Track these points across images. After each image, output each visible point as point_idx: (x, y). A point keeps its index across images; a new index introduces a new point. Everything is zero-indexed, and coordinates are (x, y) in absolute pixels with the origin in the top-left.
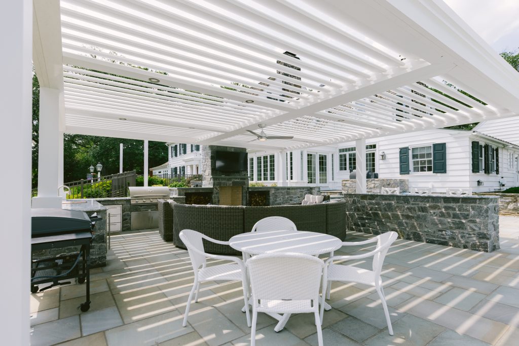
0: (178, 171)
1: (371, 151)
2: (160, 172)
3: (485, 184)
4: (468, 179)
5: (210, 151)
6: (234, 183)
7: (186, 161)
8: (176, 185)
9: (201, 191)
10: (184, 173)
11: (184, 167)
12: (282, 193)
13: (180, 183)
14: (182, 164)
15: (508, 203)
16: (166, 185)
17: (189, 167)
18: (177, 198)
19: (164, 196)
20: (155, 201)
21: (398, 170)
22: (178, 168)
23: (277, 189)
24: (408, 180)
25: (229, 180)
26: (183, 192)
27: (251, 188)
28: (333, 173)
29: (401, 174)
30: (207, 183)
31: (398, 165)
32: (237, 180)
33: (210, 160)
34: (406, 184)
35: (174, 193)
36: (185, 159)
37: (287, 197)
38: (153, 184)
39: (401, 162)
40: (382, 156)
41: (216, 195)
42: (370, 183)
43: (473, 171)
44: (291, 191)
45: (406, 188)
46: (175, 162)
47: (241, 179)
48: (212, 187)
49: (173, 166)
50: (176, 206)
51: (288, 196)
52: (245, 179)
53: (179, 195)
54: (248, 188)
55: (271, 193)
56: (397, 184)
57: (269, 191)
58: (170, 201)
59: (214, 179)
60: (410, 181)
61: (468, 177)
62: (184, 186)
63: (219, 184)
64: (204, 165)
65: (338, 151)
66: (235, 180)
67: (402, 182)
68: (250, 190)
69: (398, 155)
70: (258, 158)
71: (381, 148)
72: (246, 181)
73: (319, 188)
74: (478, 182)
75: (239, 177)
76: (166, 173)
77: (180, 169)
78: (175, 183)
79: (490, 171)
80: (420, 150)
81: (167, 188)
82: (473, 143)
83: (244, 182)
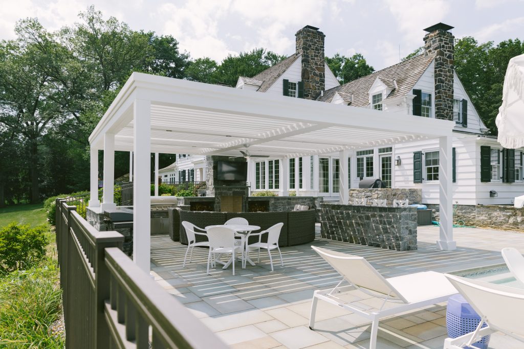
0: (187, 174)
1: (386, 155)
2: (166, 176)
3: (499, 195)
4: (474, 189)
5: (212, 161)
6: (234, 193)
7: (195, 163)
8: (183, 194)
9: (204, 201)
10: (193, 178)
11: (193, 171)
12: (282, 203)
13: (187, 192)
14: (191, 166)
15: (509, 217)
16: (173, 195)
17: (198, 170)
18: (183, 207)
19: (173, 205)
20: (165, 209)
21: (412, 178)
22: (187, 172)
23: (277, 199)
24: (421, 190)
25: (229, 189)
26: (189, 202)
27: (251, 198)
28: (349, 180)
29: (415, 182)
30: (210, 193)
31: (412, 172)
32: (237, 190)
33: (213, 170)
34: (417, 195)
35: (181, 202)
36: (195, 160)
37: (287, 207)
38: (162, 193)
39: (415, 169)
40: (398, 161)
41: (217, 204)
42: (374, 193)
43: (482, 180)
44: (292, 201)
45: (418, 199)
46: (184, 164)
47: (241, 188)
48: (214, 197)
49: (181, 169)
50: (181, 212)
51: (289, 207)
52: (244, 189)
53: (185, 204)
54: (248, 198)
55: (270, 204)
56: (406, 194)
57: (269, 201)
58: (177, 209)
59: (216, 188)
60: (423, 190)
61: (475, 187)
62: (192, 194)
63: (221, 194)
64: (208, 175)
65: (356, 154)
66: (236, 190)
67: (412, 192)
68: (249, 200)
69: (412, 161)
70: (270, 162)
71: (397, 152)
72: (245, 191)
73: (322, 198)
74: (491, 192)
75: (240, 187)
76: (173, 177)
77: (189, 173)
78: (182, 191)
79: (510, 180)
80: (433, 155)
81: (175, 197)
82: (482, 148)
83: (244, 192)
